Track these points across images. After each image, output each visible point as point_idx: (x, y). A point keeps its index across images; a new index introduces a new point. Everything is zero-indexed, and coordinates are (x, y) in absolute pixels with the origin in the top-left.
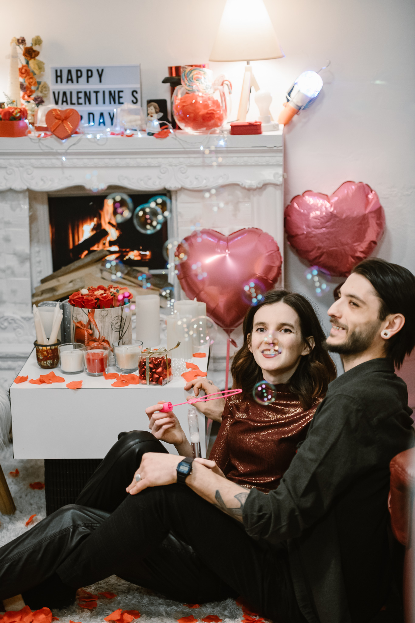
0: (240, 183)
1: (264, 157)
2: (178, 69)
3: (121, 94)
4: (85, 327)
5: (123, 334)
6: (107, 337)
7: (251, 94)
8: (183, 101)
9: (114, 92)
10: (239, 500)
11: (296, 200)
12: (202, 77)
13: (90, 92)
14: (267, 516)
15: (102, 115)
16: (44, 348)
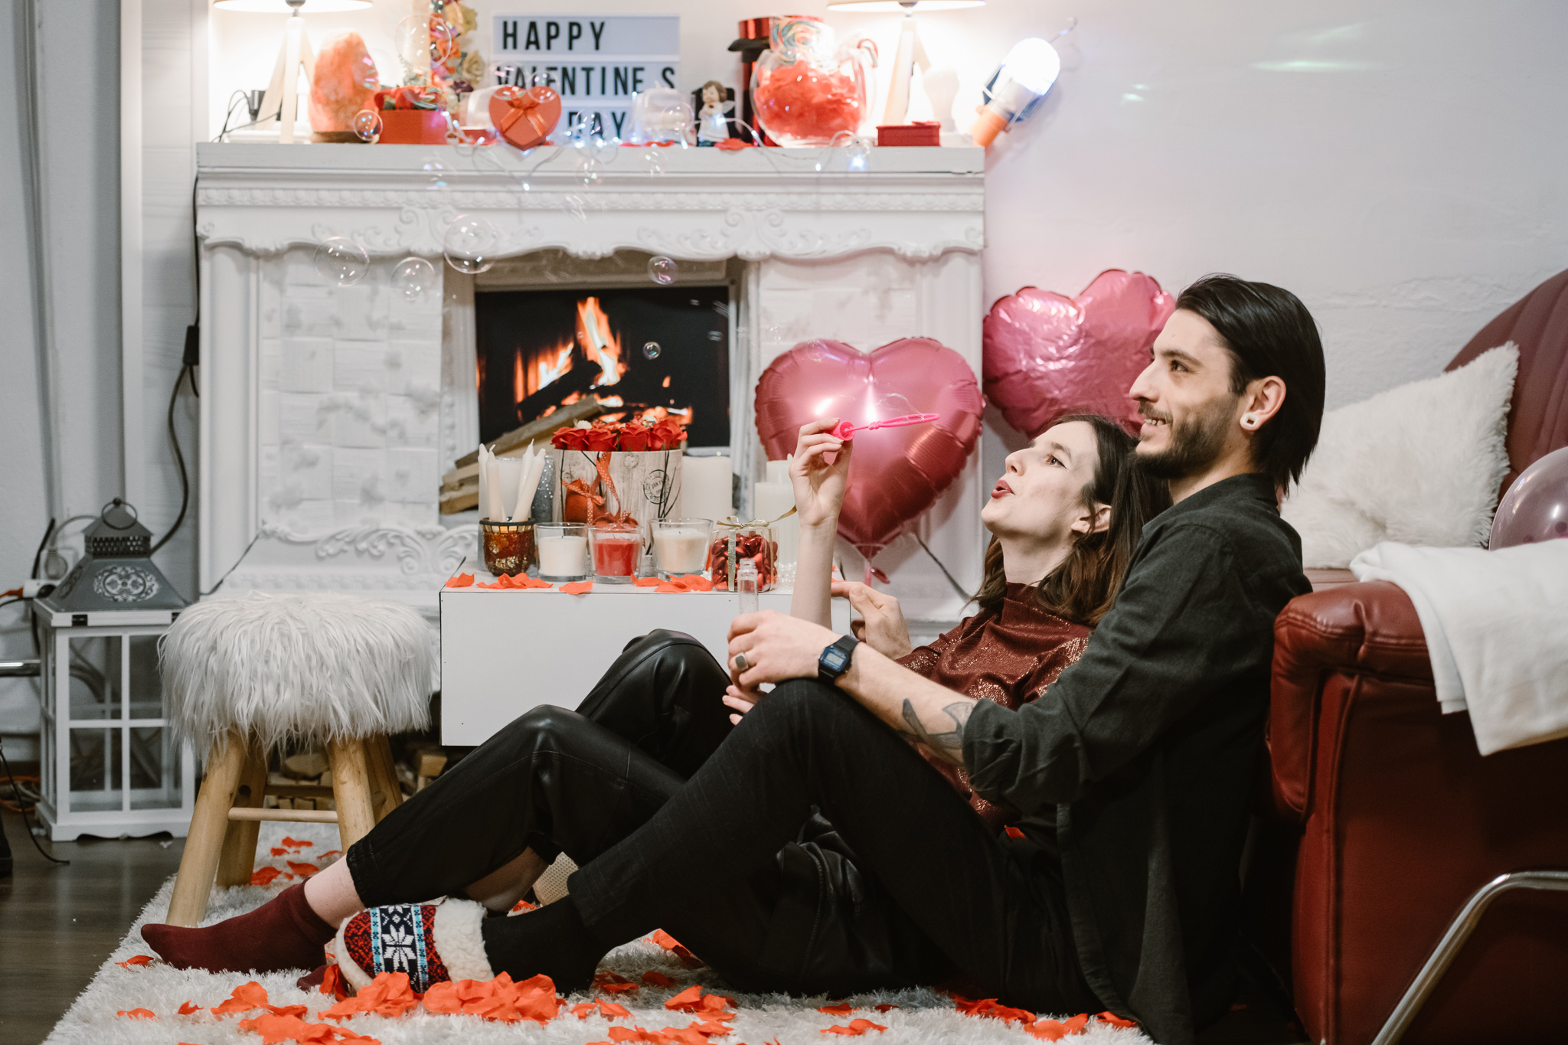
0: (896, 248)
1: (946, 194)
2: (760, 23)
3: (640, 75)
4: (588, 491)
5: (666, 512)
6: (636, 513)
7: (913, 79)
8: (774, 78)
9: (626, 69)
10: (953, 717)
11: (1003, 304)
12: (814, 37)
13: (574, 70)
14: (1013, 745)
15: (598, 117)
16: (504, 529)
